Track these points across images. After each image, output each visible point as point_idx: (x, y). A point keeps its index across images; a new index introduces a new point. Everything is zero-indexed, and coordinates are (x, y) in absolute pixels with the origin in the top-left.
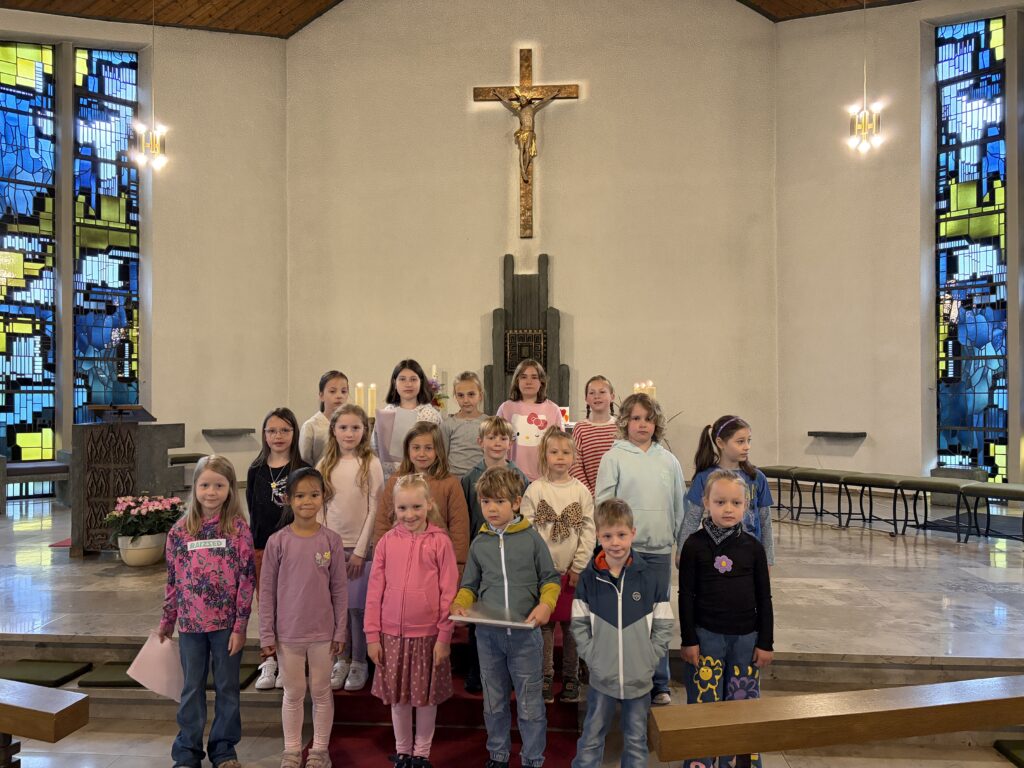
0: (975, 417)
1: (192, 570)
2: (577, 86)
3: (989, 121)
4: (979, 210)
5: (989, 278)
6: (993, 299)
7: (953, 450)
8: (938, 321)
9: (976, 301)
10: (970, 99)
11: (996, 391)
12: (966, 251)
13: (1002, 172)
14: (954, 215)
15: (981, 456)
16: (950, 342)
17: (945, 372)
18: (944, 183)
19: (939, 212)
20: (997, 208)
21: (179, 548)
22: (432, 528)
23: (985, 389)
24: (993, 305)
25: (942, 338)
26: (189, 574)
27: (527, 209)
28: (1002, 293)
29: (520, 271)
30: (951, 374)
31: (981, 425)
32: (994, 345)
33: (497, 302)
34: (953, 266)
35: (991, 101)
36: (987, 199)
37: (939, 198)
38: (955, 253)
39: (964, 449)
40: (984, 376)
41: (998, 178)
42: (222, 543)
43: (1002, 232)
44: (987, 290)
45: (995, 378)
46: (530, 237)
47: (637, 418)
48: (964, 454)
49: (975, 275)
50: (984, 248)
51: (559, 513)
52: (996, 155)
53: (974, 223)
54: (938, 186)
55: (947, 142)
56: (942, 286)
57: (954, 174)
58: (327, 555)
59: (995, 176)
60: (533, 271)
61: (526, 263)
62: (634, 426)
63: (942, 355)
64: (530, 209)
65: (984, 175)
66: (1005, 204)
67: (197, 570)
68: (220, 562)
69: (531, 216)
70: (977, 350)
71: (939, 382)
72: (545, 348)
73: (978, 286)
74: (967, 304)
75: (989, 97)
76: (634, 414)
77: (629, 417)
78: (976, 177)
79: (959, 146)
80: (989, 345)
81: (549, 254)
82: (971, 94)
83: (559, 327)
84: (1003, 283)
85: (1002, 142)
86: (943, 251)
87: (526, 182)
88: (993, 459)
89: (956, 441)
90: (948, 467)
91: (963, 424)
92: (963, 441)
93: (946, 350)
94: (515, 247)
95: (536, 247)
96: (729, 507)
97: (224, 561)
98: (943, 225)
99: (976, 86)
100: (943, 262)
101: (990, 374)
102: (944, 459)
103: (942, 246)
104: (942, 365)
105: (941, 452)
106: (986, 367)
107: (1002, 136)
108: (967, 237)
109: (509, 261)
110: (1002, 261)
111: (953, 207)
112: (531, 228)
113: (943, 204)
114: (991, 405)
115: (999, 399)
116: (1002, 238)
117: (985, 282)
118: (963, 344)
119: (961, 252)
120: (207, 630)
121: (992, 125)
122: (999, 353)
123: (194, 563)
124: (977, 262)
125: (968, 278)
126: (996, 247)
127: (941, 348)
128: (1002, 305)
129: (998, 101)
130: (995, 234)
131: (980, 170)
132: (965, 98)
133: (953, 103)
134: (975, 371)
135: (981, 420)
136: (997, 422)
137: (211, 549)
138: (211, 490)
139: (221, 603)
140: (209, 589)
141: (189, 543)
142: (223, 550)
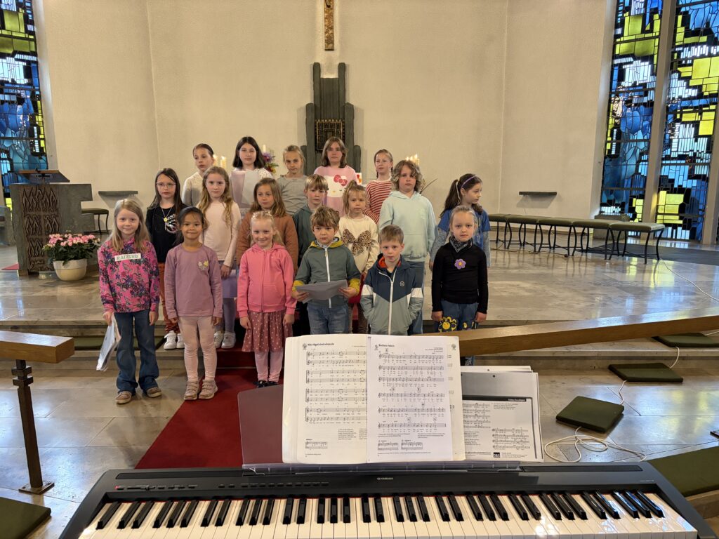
0: (626, 181)
1: (120, 274)
4: (642, 36)
5: (644, 85)
6: (645, 100)
7: (609, 203)
8: (608, 115)
9: (635, 101)
11: (641, 163)
12: (632, 65)
13: (660, 9)
14: (626, 39)
15: (627, 207)
16: (615, 130)
17: (610, 151)
18: (620, 15)
19: (617, 36)
20: (654, 34)
21: (109, 260)
22: (276, 246)
23: (634, 162)
24: (645, 104)
25: (610, 127)
26: (118, 277)
27: (330, 27)
28: (651, 96)
29: (325, 75)
30: (613, 153)
31: (629, 186)
32: (643, 133)
33: (309, 99)
34: (621, 77)
36: (648, 28)
37: (617, 26)
38: (624, 67)
39: (617, 202)
40: (635, 152)
41: (657, 13)
42: (139, 256)
43: (656, 52)
44: (642, 93)
45: (641, 154)
46: (332, 50)
47: (405, 175)
48: (616, 205)
49: (635, 83)
50: (643, 64)
51: (356, 237)
53: (639, 45)
54: (617, 17)
56: (613, 91)
57: (628, 9)
58: (206, 263)
59: (655, 11)
60: (334, 75)
61: (330, 70)
62: (403, 181)
63: (609, 139)
64: (332, 28)
65: (648, 10)
66: (660, 32)
67: (124, 274)
68: (138, 268)
69: (333, 34)
70: (631, 135)
71: (605, 158)
72: (344, 133)
73: (637, 91)
74: (628, 103)
76: (403, 173)
77: (399, 174)
78: (642, 12)
80: (640, 132)
81: (346, 63)
83: (353, 118)
84: (653, 89)
86: (617, 65)
87: (329, 6)
88: (634, 208)
89: (612, 197)
90: (606, 214)
91: (618, 186)
92: (617, 197)
93: (612, 136)
94: (321, 57)
95: (337, 57)
96: (464, 228)
97: (141, 268)
98: (618, 46)
100: (616, 73)
101: (638, 152)
102: (604, 209)
103: (616, 62)
104: (608, 146)
105: (602, 205)
106: (636, 147)
108: (633, 56)
109: (317, 68)
110: (654, 73)
111: (626, 34)
112: (333, 43)
113: (619, 31)
114: (637, 172)
115: (643, 169)
116: (656, 57)
117: (641, 88)
118: (623, 131)
119: (628, 66)
120: (134, 310)
122: (646, 138)
123: (120, 269)
124: (639, 73)
125: (630, 85)
126: (652, 63)
127: (609, 135)
128: (650, 104)
130: (651, 53)
131: (645, 6)
134: (629, 150)
135: (630, 183)
136: (639, 184)
137: (131, 261)
138: (127, 222)
139: (141, 294)
140: (133, 285)
141: (116, 257)
142: (139, 260)
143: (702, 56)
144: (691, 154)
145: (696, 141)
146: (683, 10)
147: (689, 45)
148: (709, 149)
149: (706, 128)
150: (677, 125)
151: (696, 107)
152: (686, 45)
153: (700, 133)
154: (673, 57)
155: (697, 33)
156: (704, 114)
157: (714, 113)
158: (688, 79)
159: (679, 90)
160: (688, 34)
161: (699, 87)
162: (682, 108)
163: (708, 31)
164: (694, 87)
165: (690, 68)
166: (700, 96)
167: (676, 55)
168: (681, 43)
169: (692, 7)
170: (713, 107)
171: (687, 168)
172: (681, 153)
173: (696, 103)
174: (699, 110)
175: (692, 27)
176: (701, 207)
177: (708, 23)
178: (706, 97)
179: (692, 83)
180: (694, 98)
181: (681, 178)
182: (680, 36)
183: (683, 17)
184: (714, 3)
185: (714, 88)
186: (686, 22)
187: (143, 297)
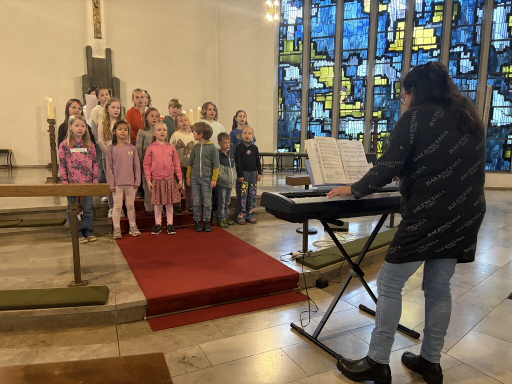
0: (290, 134)
3: (298, 17)
4: (293, 52)
6: (297, 88)
8: (279, 96)
9: (292, 89)
10: (292, 6)
12: (289, 68)
13: (302, 38)
14: (285, 53)
16: (283, 105)
18: (281, 39)
20: (300, 52)
23: (294, 123)
24: (297, 91)
27: (97, 22)
28: (300, 86)
29: (95, 55)
34: (284, 74)
35: (299, 8)
36: (296, 48)
38: (285, 69)
39: (286, 146)
40: (293, 118)
41: (300, 40)
43: (301, 62)
44: (296, 84)
45: (297, 119)
46: (100, 38)
47: (210, 110)
48: (286, 148)
49: (292, 78)
50: (295, 68)
52: (300, 31)
53: (292, 57)
54: (280, 41)
55: (283, 23)
56: (280, 82)
57: (285, 36)
58: (132, 152)
59: (299, 39)
60: (103, 56)
61: (98, 52)
63: (280, 110)
64: (99, 23)
65: (296, 38)
66: (303, 51)
69: (100, 27)
70: (291, 108)
71: (279, 120)
73: (293, 83)
74: (288, 89)
75: (298, 6)
76: (208, 108)
77: (206, 109)
78: (293, 39)
79: (287, 26)
81: (112, 49)
82: (292, 4)
83: (120, 87)
84: (301, 82)
85: (302, 26)
86: (281, 67)
87: (97, 7)
91: (286, 137)
93: (281, 108)
94: (92, 42)
95: (104, 44)
98: (281, 57)
99: (294, 1)
100: (281, 72)
102: (279, 150)
103: (281, 65)
104: (280, 114)
107: (302, 23)
108: (289, 63)
109: (89, 50)
110: (301, 73)
111: (285, 51)
112: (100, 34)
113: (281, 48)
115: (298, 127)
116: (301, 64)
117: (295, 81)
119: (287, 68)
122: (299, 109)
124: (292, 73)
125: (289, 79)
126: (299, 68)
127: (279, 107)
128: (300, 90)
129: (302, 8)
130: (299, 62)
131: (294, 36)
132: (290, 5)
133: (286, 6)
134: (291, 116)
135: (292, 135)
136: (297, 136)
137: (81, 152)
138: (80, 127)
139: (87, 174)
140: (82, 168)
141: (71, 150)
142: (86, 152)
143: (324, 66)
144: (322, 119)
145: (324, 112)
146: (313, 40)
147: (318, 60)
148: (331, 116)
149: (328, 105)
150: (314, 103)
151: (323, 93)
152: (316, 60)
153: (326, 107)
154: (310, 65)
155: (320, 53)
156: (327, 97)
157: (331, 97)
158: (318, 78)
159: (314, 84)
160: (317, 54)
161: (323, 83)
162: (316, 94)
163: (326, 53)
164: (321, 83)
165: (319, 72)
166: (325, 87)
167: (311, 64)
168: (313, 58)
169: (318, 39)
170: (331, 94)
171: (320, 126)
172: (317, 118)
173: (323, 91)
174: (325, 95)
175: (318, 50)
177: (326, 49)
178: (327, 88)
179: (320, 80)
180: (322, 88)
181: (318, 133)
182: (313, 54)
183: (314, 44)
184: (328, 39)
185: (331, 84)
186: (315, 47)
187: (88, 176)
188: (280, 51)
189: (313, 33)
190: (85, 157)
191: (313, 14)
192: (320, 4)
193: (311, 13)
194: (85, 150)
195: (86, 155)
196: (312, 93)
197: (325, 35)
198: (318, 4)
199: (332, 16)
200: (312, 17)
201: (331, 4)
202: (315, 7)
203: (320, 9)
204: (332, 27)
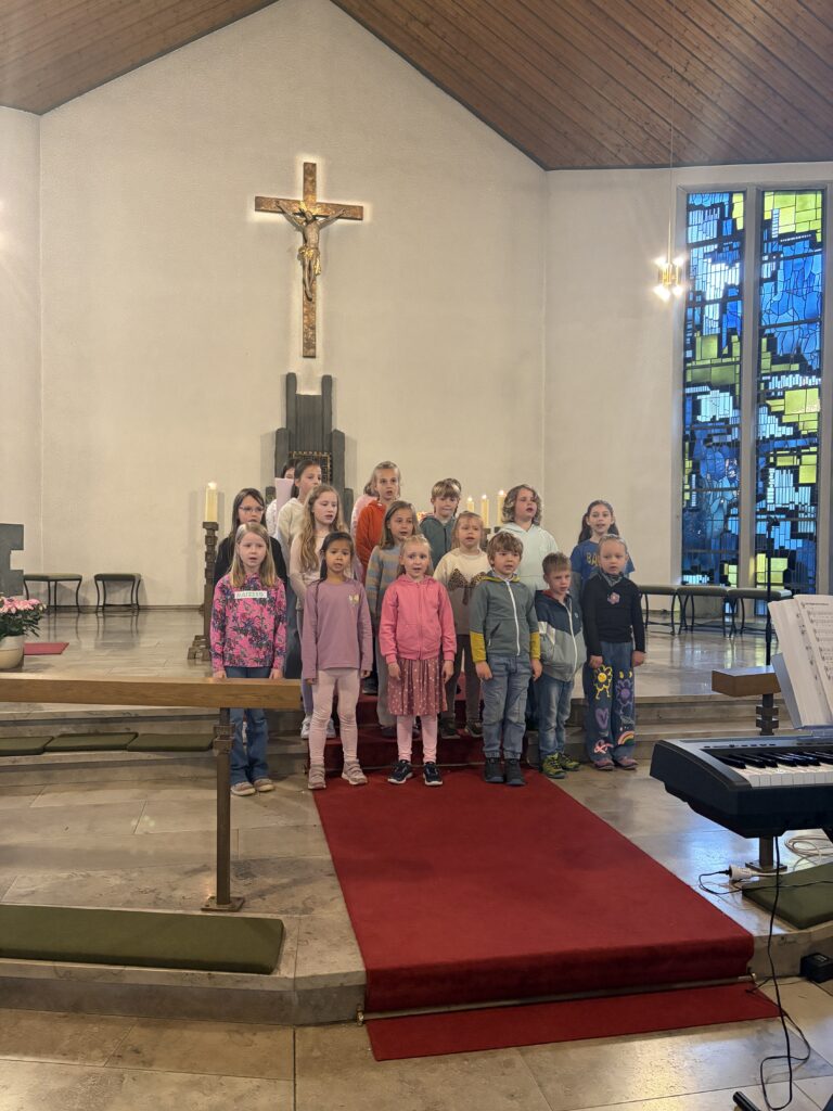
0: (713, 541)
2: (362, 208)
3: (729, 283)
4: (719, 361)
5: (726, 420)
6: (729, 438)
7: (693, 571)
8: (684, 457)
9: (715, 440)
10: (714, 262)
12: (708, 396)
13: (738, 329)
14: (699, 363)
17: (689, 502)
18: (690, 335)
20: (733, 360)
24: (729, 444)
27: (310, 327)
28: (736, 434)
29: (302, 391)
33: (277, 421)
34: (697, 408)
35: (731, 265)
36: (725, 351)
38: (699, 397)
39: (703, 569)
40: (721, 506)
41: (735, 334)
43: (738, 381)
44: (725, 431)
45: (730, 507)
46: (314, 357)
47: (523, 500)
48: (703, 574)
49: (714, 417)
50: (722, 394)
52: (734, 313)
53: (715, 372)
54: (685, 337)
55: (694, 298)
56: (688, 426)
57: (699, 327)
58: (357, 598)
59: (732, 332)
60: (316, 391)
61: (309, 384)
63: (687, 487)
64: (313, 328)
65: (725, 330)
66: (741, 356)
69: (314, 335)
71: (684, 510)
72: (331, 471)
73: (718, 427)
75: (730, 262)
78: (717, 331)
79: (704, 303)
81: (333, 376)
82: (715, 257)
83: (344, 451)
84: (737, 425)
85: (739, 302)
86: (689, 395)
87: (310, 299)
90: (690, 585)
93: (690, 483)
94: (297, 365)
95: (319, 367)
98: (689, 372)
99: (719, 250)
100: (689, 405)
102: (688, 578)
103: (688, 390)
104: (687, 496)
105: (685, 572)
107: (740, 296)
108: (709, 384)
109: (291, 380)
110: (737, 406)
111: (698, 358)
112: (314, 347)
113: (689, 354)
115: (732, 526)
116: (737, 386)
117: (723, 424)
119: (704, 396)
121: (732, 286)
122: (733, 485)
124: (715, 406)
125: (709, 420)
126: (733, 393)
127: (686, 482)
128: (736, 444)
129: (738, 265)
130: (731, 381)
131: (721, 326)
132: (710, 260)
133: (700, 265)
134: (714, 501)
135: (718, 544)
136: (730, 545)
137: (254, 599)
138: (253, 549)
139: (261, 645)
140: (253, 631)
141: (236, 593)
142: (264, 599)
143: (795, 388)
144: (792, 507)
145: (797, 490)
146: (767, 331)
147: (779, 374)
148: (814, 500)
149: (807, 475)
150: (772, 470)
151: (793, 449)
152: (775, 374)
153: (801, 481)
154: (759, 388)
155: (785, 359)
156: (803, 457)
157: (815, 456)
158: (779, 414)
159: (770, 428)
160: (775, 360)
161: (794, 425)
162: (775, 450)
163: (799, 359)
164: (789, 424)
165: (781, 402)
166: (797, 435)
167: (763, 385)
168: (768, 371)
169: (778, 329)
170: (813, 449)
171: (789, 524)
172: (780, 506)
173: (793, 444)
174: (797, 452)
175: (780, 353)
176: (810, 574)
177: (799, 349)
178: (804, 436)
179: (785, 419)
180: (790, 438)
181: (782, 537)
182: (766, 363)
183: (768, 341)
184: (804, 326)
185: (813, 426)
186: (772, 346)
187: (264, 649)
188: (687, 360)
189: (765, 316)
190: (262, 609)
191: (766, 274)
192: (782, 252)
193: (761, 273)
194: (263, 594)
195: (264, 605)
196: (765, 448)
197: (796, 319)
198: (778, 253)
199: (812, 275)
200: (762, 281)
201: (811, 251)
202: (770, 260)
203: (782, 263)
204: (814, 299)
